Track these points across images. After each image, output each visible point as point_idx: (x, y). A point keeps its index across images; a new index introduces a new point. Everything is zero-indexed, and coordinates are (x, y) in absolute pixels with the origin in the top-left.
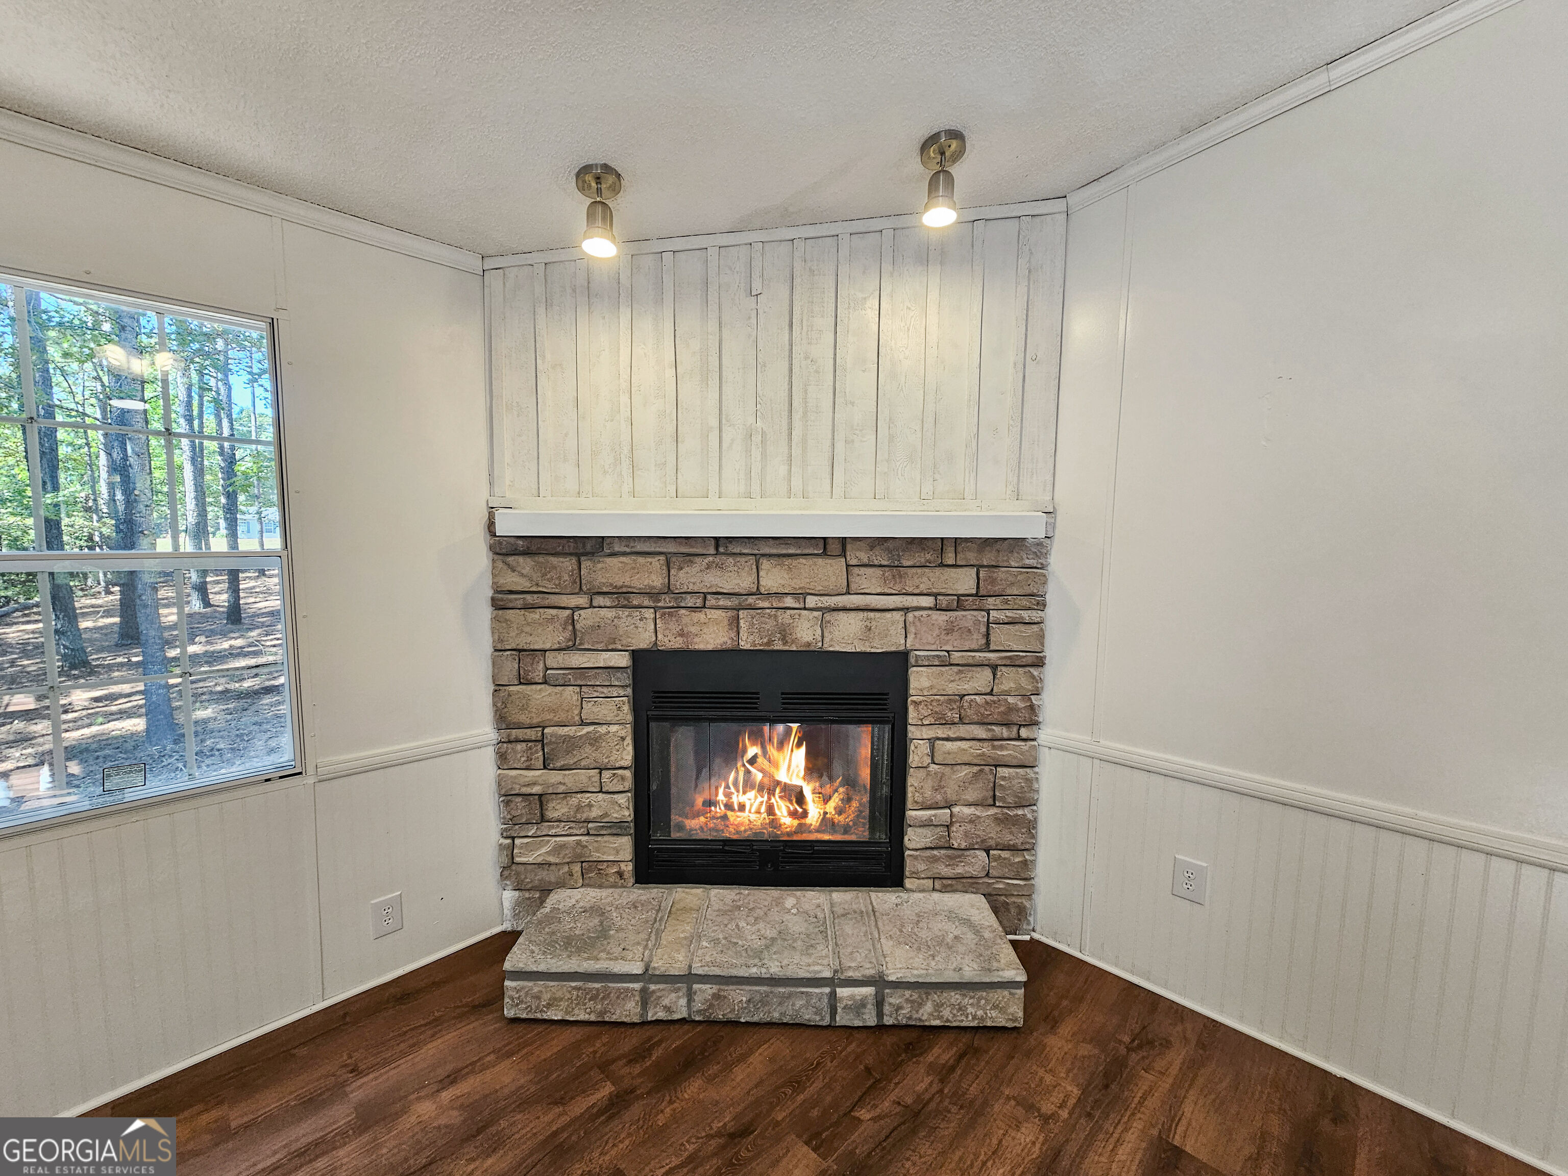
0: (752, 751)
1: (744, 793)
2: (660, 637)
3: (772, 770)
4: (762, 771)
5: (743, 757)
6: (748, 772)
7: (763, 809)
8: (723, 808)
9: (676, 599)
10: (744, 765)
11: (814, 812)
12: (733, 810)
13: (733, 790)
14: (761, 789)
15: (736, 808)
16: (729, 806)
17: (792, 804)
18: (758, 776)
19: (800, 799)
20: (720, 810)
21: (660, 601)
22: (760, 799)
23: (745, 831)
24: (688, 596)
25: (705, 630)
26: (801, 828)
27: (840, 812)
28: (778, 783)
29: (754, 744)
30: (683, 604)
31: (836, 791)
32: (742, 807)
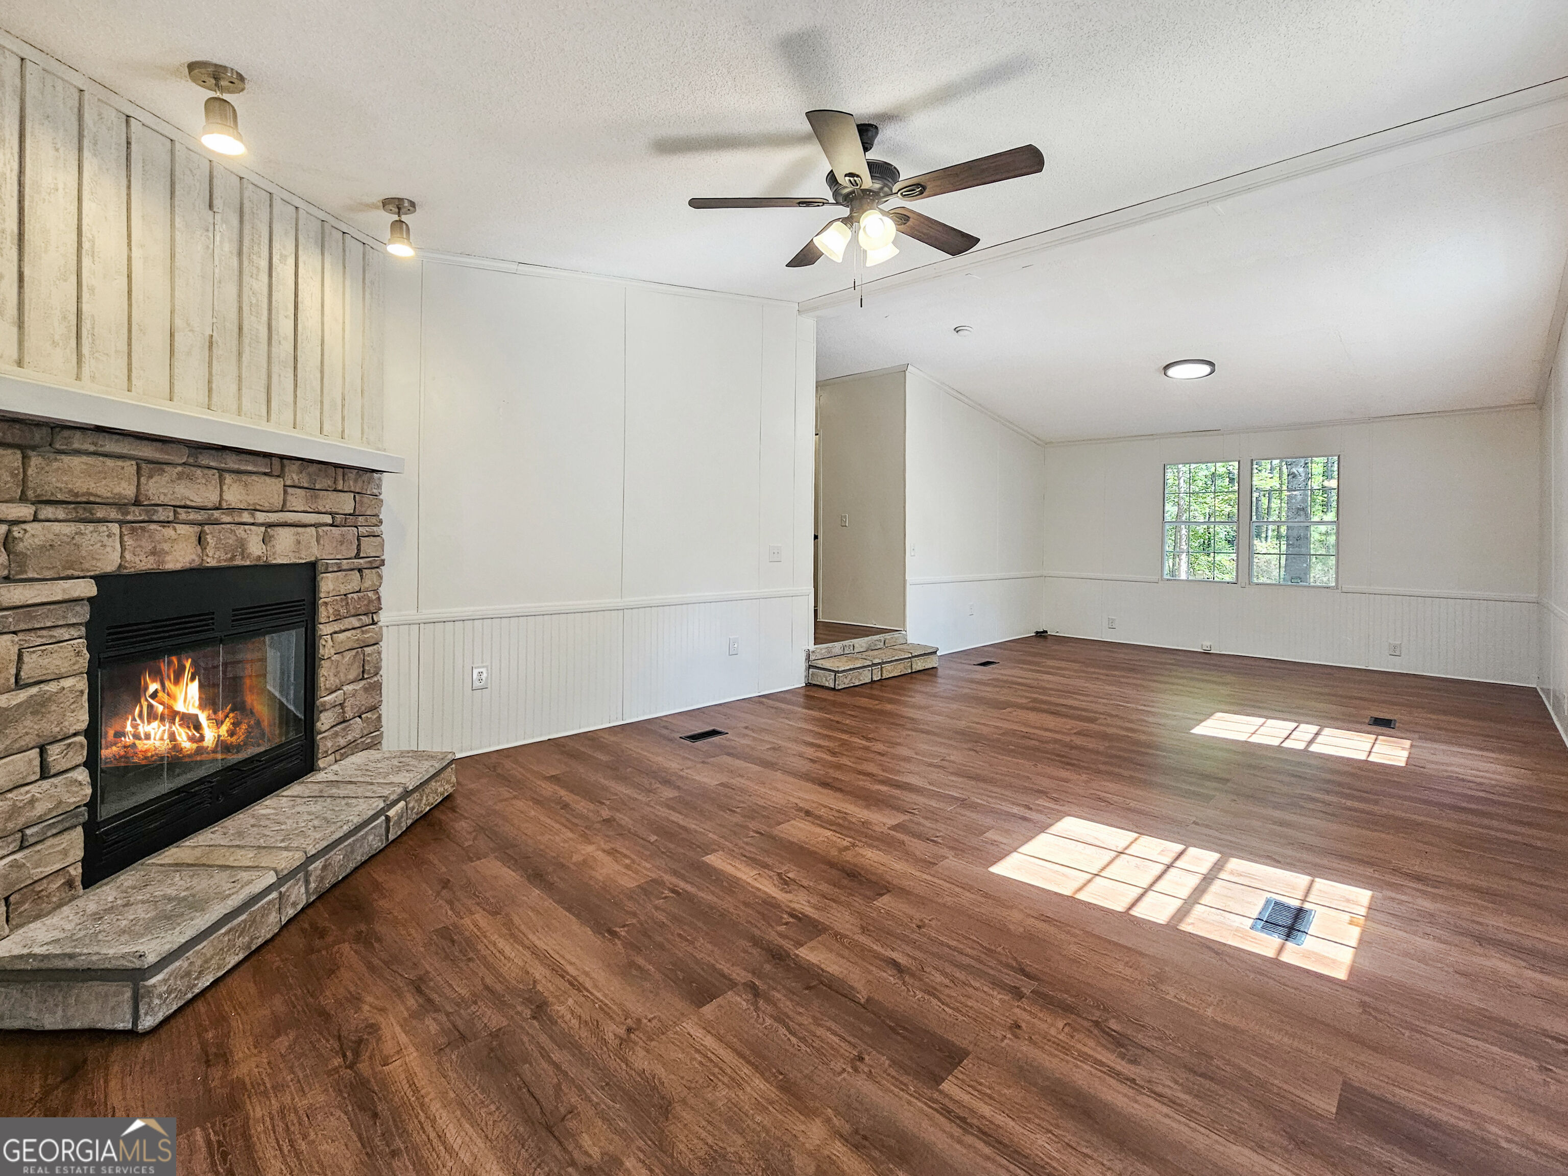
0: (153, 687)
1: (149, 723)
2: (128, 556)
3: (172, 702)
4: (162, 703)
5: (145, 692)
6: (150, 706)
7: (166, 736)
8: (131, 737)
9: (147, 512)
10: (147, 700)
11: (210, 735)
12: (140, 739)
13: (139, 721)
14: (162, 719)
15: (143, 736)
16: (136, 736)
17: (190, 730)
18: (160, 708)
19: (198, 727)
20: (129, 740)
21: (128, 513)
22: (162, 728)
23: (152, 756)
24: (160, 509)
25: (176, 547)
26: (200, 751)
27: (231, 733)
28: (177, 713)
29: (153, 681)
30: (155, 518)
31: (227, 716)
32: (148, 737)
